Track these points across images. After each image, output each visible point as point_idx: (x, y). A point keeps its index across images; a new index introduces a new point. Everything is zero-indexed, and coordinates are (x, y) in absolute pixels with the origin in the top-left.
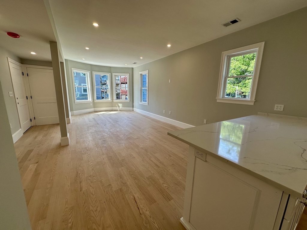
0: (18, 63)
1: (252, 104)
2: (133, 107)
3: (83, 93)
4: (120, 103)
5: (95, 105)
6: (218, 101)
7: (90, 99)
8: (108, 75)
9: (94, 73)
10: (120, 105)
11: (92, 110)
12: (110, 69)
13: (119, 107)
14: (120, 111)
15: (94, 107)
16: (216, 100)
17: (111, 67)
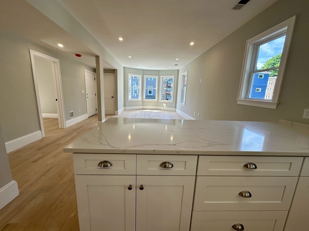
0: (92, 72)
1: (275, 107)
2: (176, 107)
3: (148, 94)
4: (165, 103)
5: (143, 103)
6: (238, 103)
7: (140, 98)
8: (157, 77)
9: (145, 77)
10: (164, 105)
11: (141, 107)
12: (158, 73)
13: (163, 107)
14: (164, 110)
15: (143, 106)
16: (237, 101)
17: (159, 70)
